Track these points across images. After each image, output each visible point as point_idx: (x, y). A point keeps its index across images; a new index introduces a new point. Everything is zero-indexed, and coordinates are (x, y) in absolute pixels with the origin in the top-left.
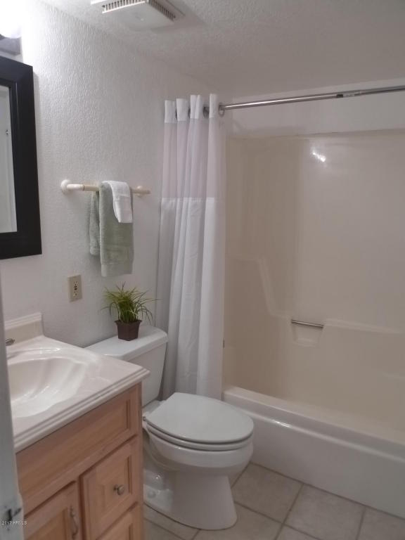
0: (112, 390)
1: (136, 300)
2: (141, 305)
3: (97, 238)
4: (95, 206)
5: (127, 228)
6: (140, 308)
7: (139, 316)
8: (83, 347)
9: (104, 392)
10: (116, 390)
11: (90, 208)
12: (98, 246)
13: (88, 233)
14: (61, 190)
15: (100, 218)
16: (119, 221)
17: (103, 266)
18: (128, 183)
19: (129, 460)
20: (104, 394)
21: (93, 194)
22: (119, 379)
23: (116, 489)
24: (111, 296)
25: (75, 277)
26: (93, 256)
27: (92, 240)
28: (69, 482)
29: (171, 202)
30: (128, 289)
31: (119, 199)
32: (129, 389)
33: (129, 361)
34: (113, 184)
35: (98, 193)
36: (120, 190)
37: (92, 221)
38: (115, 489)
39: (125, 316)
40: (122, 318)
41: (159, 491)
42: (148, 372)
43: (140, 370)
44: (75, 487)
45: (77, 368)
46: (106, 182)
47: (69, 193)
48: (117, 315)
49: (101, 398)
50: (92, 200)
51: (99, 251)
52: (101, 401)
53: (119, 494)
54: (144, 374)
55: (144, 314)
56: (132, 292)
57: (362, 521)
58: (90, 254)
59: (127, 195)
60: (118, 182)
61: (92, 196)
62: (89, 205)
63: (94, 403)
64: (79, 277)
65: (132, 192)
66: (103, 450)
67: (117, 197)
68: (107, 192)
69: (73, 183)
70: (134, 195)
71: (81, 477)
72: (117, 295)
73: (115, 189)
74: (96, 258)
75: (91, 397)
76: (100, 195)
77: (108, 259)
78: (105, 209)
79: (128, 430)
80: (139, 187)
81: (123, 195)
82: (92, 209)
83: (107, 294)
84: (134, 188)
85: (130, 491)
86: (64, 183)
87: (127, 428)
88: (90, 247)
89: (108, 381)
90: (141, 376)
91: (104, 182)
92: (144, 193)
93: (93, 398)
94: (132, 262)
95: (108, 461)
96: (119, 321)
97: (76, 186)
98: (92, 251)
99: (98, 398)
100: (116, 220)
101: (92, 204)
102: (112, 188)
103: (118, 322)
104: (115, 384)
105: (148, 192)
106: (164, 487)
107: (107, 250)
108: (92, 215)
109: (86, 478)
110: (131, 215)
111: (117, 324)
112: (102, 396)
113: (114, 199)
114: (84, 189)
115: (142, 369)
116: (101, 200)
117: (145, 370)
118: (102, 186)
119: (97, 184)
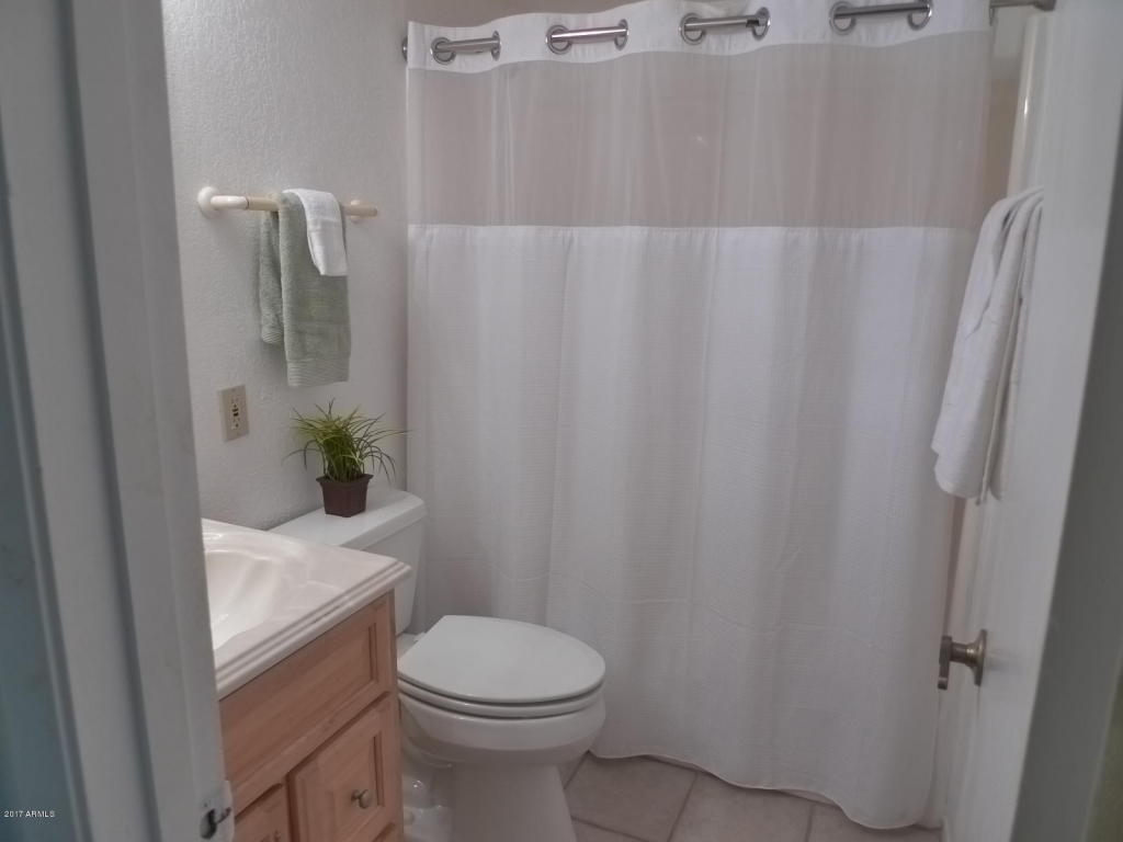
0: (343, 604)
1: (359, 435)
2: (369, 445)
3: (275, 305)
4: (269, 242)
5: (336, 287)
6: (368, 450)
7: (368, 466)
8: (267, 529)
9: (329, 608)
10: (351, 604)
11: (258, 245)
12: (279, 326)
13: (257, 300)
14: (199, 207)
15: (282, 265)
16: (322, 272)
17: (291, 366)
18: (336, 196)
19: (376, 743)
20: (329, 613)
21: (264, 216)
22: (353, 584)
23: (356, 797)
24: (306, 426)
25: (234, 390)
26: (266, 345)
27: (266, 311)
28: (269, 786)
29: (428, 232)
30: (341, 412)
31: (319, 227)
32: (372, 603)
33: (364, 550)
34: (306, 197)
35: (275, 214)
36: (320, 208)
37: (265, 272)
38: (353, 798)
39: (338, 465)
40: (332, 472)
41: (422, 811)
42: (408, 568)
43: (391, 566)
44: (281, 795)
45: (260, 569)
46: (291, 191)
47: (217, 214)
48: (320, 466)
49: (325, 620)
50: (263, 229)
51: (283, 336)
52: (325, 625)
53: (362, 806)
54: (399, 573)
55: (377, 461)
56: (351, 418)
57: (809, 829)
58: (262, 341)
59: (335, 219)
60: (315, 193)
61: (263, 220)
62: (257, 241)
63: (311, 629)
64: (242, 389)
65: (343, 212)
66: (331, 722)
67: (315, 223)
68: (296, 212)
69: (223, 194)
70: (347, 218)
71: (289, 778)
72: (319, 426)
73: (310, 206)
74: (275, 350)
75: (306, 618)
76: (281, 220)
77: (302, 351)
78: (292, 248)
79: (372, 683)
80: (354, 203)
81: (326, 218)
82: (263, 248)
83: (298, 424)
84: (345, 205)
85: (380, 802)
86: (203, 193)
87: (372, 679)
88: (261, 326)
89: (334, 589)
90: (396, 576)
91: (286, 191)
92: (364, 215)
93: (307, 622)
94: (347, 355)
95: (339, 744)
96: (326, 477)
97: (230, 199)
98: (267, 334)
99: (317, 620)
100: (315, 270)
101: (263, 237)
102: (306, 206)
103: (323, 481)
104: (348, 592)
105: (375, 213)
106: (432, 803)
107: (299, 333)
108: (265, 260)
109: (299, 777)
110: (343, 259)
111: (321, 484)
112: (325, 615)
113: (310, 227)
114: (248, 206)
115: (396, 564)
116: (282, 229)
117: (401, 564)
118: (285, 201)
119: (272, 196)
